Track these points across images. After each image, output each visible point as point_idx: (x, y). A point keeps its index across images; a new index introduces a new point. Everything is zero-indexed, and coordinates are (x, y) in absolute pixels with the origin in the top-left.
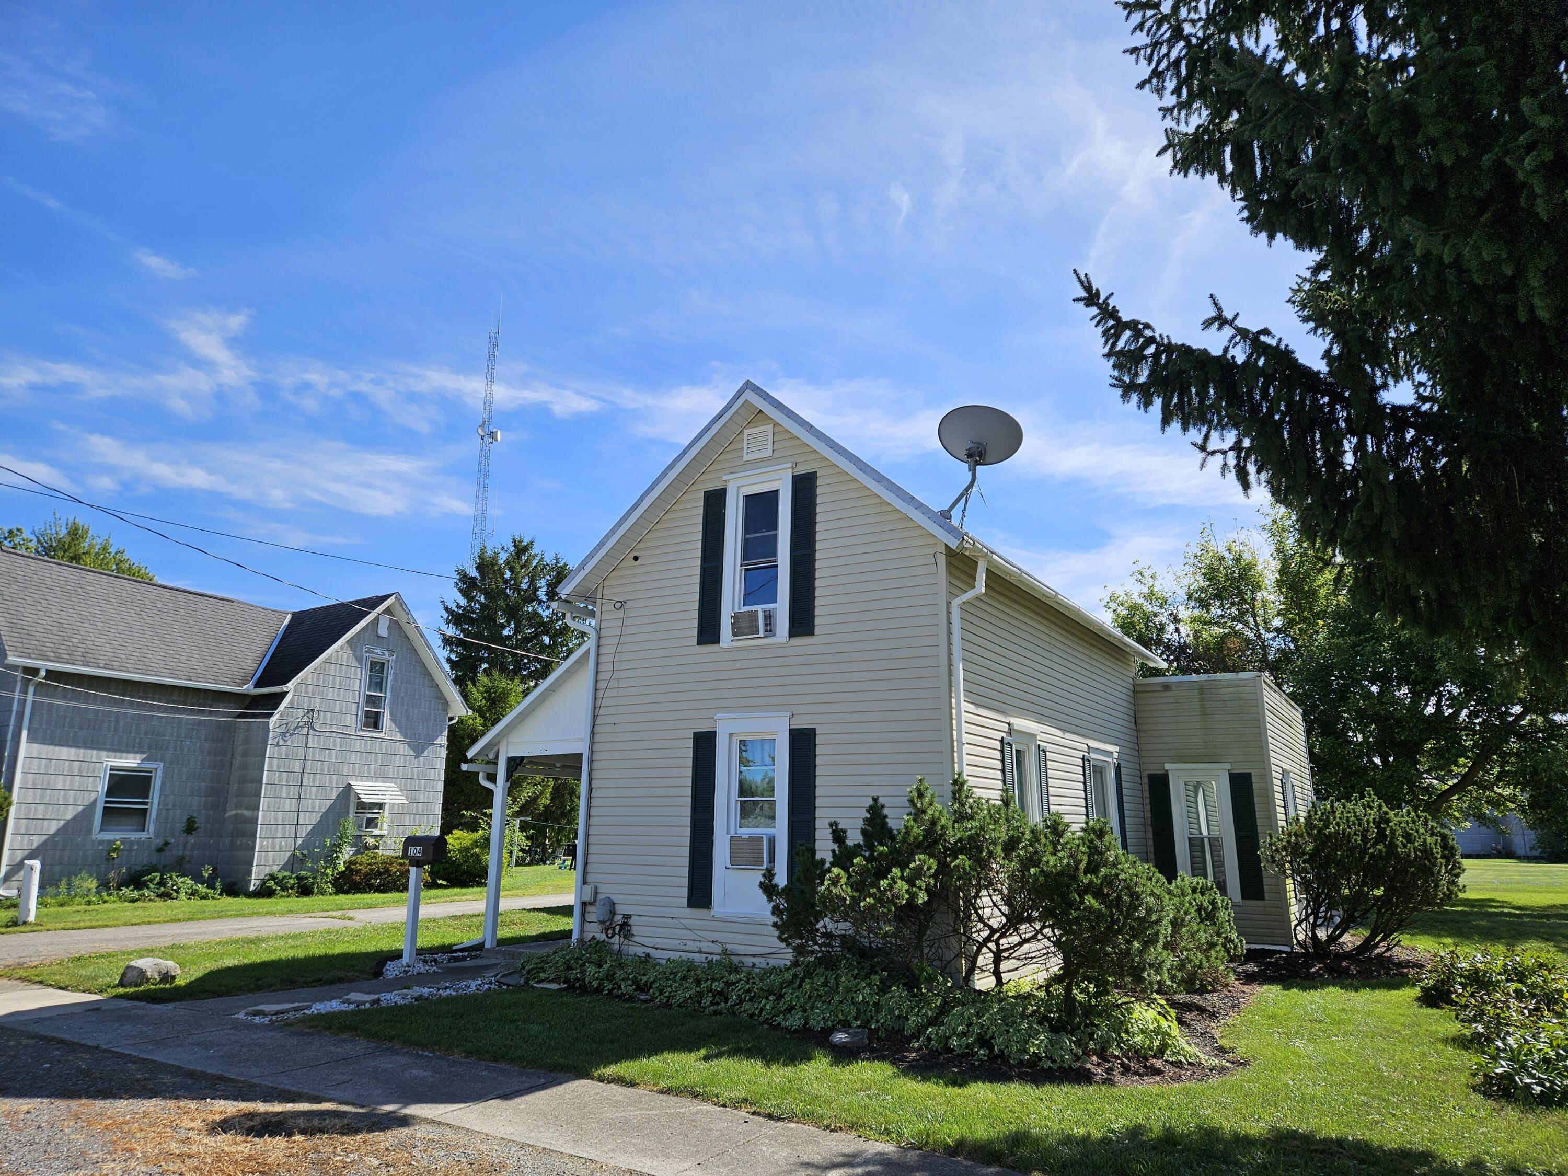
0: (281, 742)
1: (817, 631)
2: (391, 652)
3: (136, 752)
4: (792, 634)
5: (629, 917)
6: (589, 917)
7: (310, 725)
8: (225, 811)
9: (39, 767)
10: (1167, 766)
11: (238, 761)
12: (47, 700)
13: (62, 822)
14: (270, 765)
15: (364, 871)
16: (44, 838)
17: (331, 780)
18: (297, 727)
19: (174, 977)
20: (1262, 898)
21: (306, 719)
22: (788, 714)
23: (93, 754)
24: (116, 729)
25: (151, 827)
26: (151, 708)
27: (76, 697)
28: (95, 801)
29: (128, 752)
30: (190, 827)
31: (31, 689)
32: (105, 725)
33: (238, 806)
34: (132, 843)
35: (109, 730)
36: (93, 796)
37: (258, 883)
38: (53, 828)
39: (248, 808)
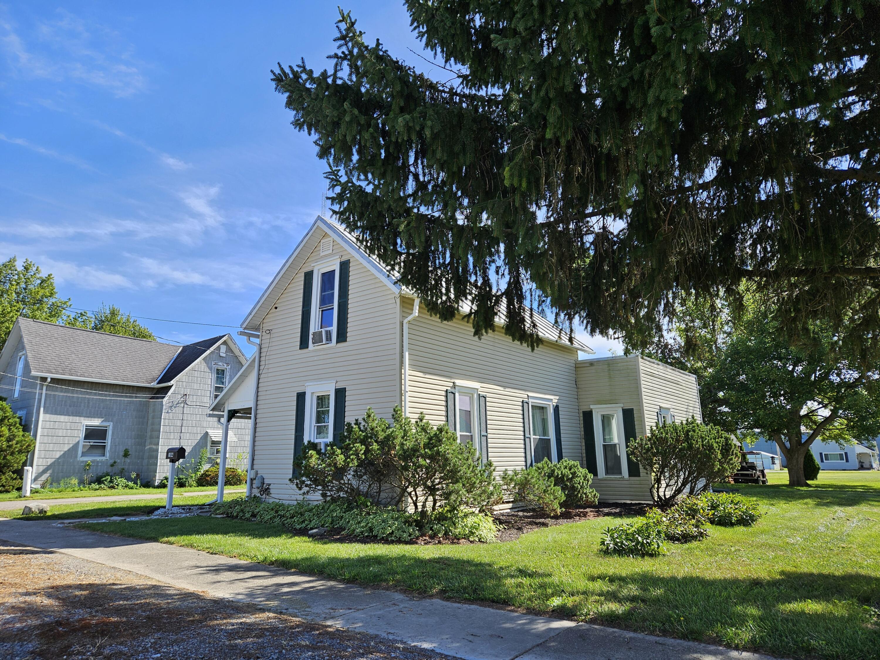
0: (170, 411)
1: (348, 340)
2: (228, 364)
3: (99, 418)
4: (338, 342)
5: (269, 485)
6: (254, 486)
7: (185, 402)
8: (145, 446)
9: (50, 425)
10: (592, 407)
11: (150, 422)
12: (53, 393)
13: (62, 452)
14: (164, 423)
15: (212, 475)
16: (54, 460)
17: (197, 430)
18: (178, 403)
19: (45, 512)
20: (639, 476)
21: (182, 399)
22: (335, 381)
23: (77, 419)
24: (88, 406)
25: (107, 454)
26: (106, 395)
27: (67, 391)
28: (78, 442)
29: (95, 417)
30: (126, 454)
31: (44, 388)
32: (83, 404)
33: (151, 443)
34: (98, 462)
35: (85, 407)
36: (77, 439)
37: (159, 481)
38: (58, 455)
39: (155, 445)
